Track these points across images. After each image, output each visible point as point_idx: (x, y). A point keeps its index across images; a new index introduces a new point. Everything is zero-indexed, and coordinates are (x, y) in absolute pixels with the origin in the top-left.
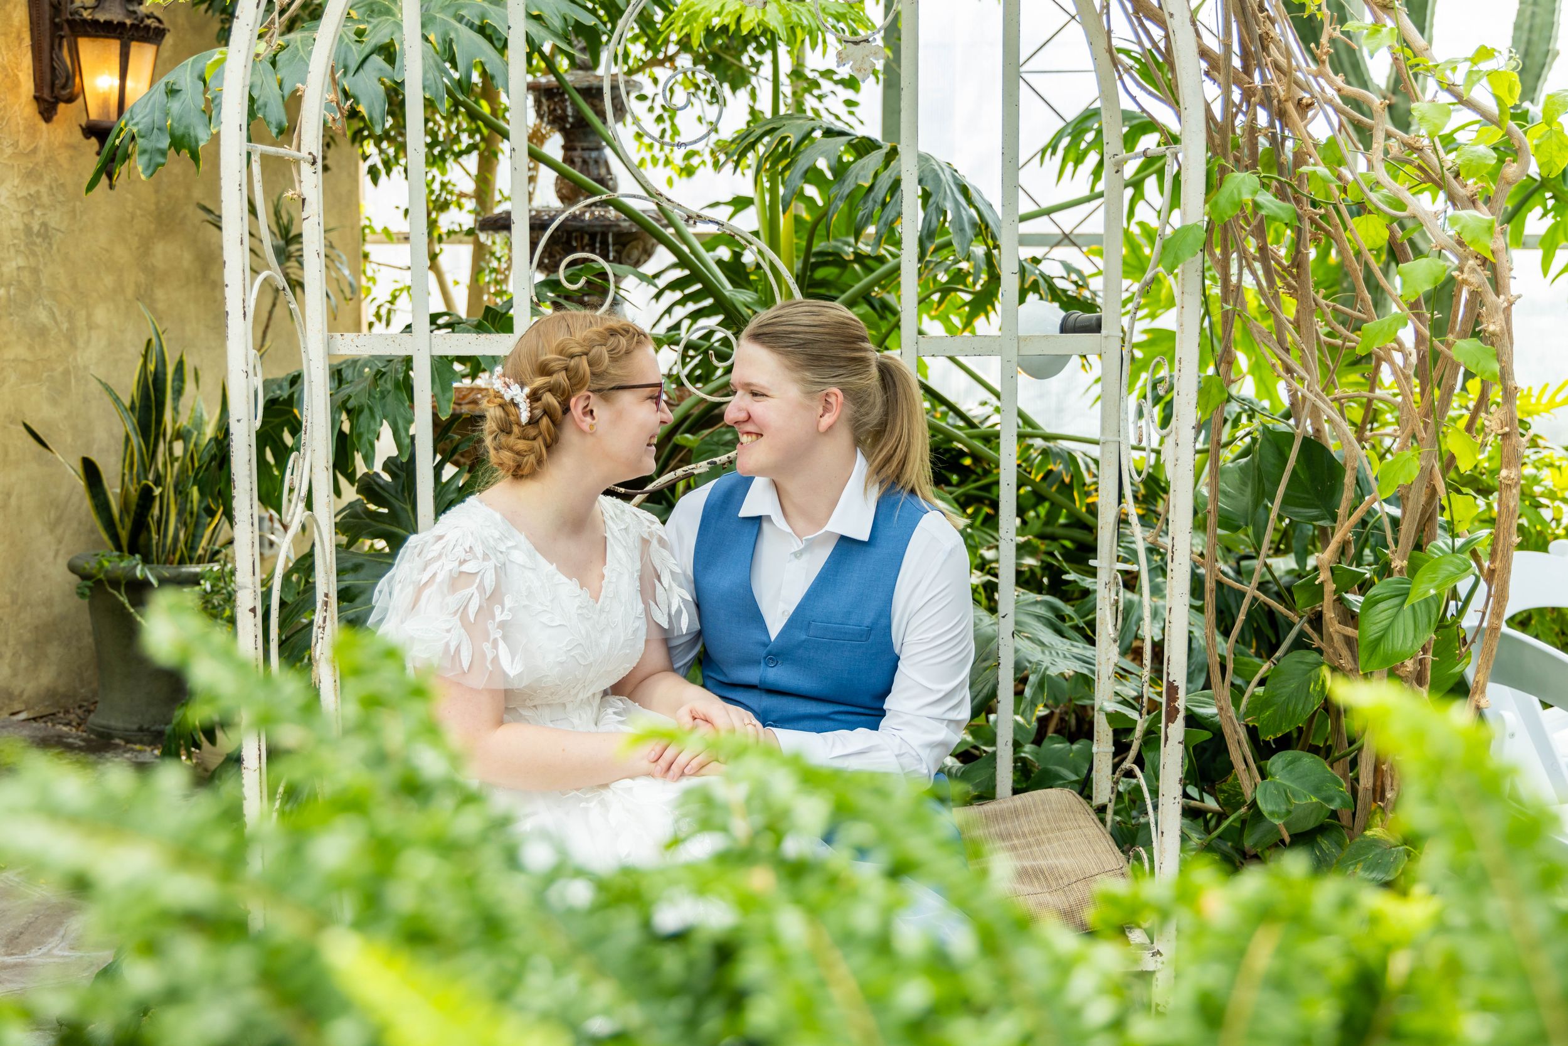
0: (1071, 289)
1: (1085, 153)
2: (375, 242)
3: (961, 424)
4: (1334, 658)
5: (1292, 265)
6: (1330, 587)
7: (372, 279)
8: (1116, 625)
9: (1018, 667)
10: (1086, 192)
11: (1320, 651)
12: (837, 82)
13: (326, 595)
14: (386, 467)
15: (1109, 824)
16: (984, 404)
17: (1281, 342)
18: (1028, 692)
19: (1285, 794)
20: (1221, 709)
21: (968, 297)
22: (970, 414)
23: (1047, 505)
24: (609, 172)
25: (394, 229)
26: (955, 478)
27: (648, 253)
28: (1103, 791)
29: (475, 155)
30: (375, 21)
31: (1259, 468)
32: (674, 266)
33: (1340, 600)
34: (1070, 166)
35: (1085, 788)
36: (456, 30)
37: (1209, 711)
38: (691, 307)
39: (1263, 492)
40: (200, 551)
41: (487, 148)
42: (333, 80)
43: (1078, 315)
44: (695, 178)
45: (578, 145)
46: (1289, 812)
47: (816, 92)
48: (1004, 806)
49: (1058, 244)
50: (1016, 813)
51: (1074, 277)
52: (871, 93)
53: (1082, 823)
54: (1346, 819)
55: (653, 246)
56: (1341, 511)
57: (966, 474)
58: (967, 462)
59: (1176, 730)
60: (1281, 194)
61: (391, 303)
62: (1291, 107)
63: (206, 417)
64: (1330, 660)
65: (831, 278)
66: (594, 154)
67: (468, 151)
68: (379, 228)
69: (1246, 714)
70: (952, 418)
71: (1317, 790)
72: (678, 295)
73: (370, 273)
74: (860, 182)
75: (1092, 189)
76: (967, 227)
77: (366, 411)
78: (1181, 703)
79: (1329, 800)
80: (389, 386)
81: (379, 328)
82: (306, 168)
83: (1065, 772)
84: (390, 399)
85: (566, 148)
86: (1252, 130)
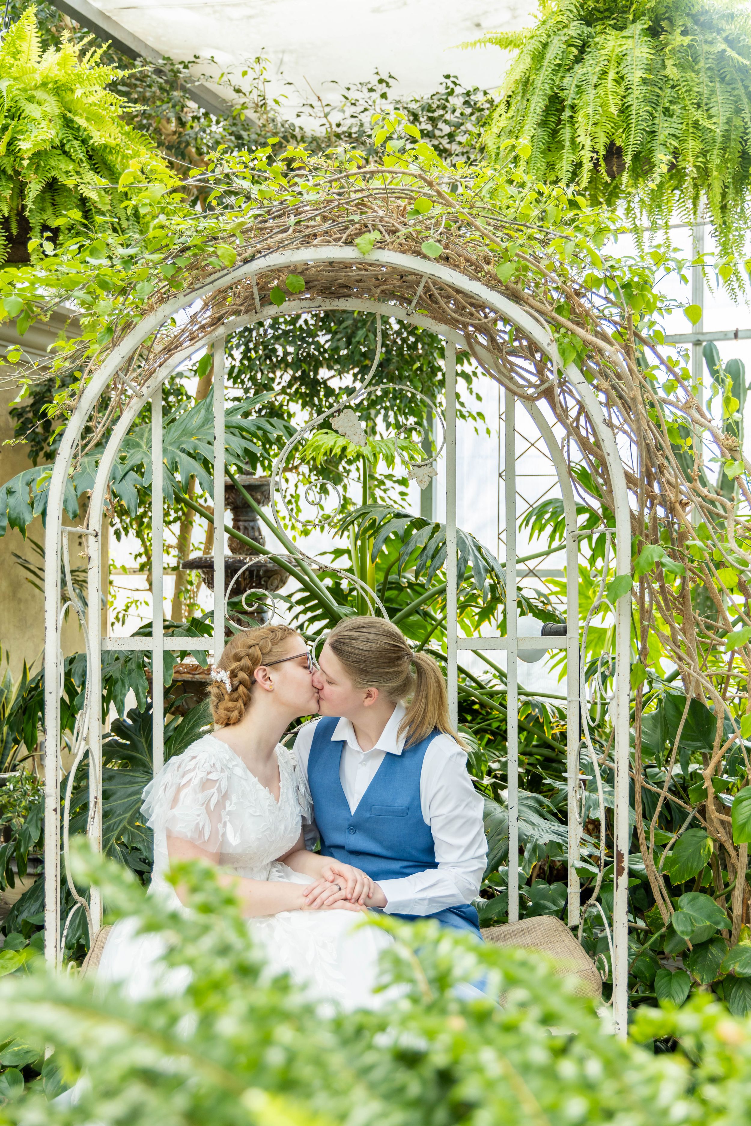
0: (541, 606)
1: (545, 525)
2: (116, 574)
3: (473, 684)
4: (715, 833)
5: (680, 596)
6: (711, 790)
7: (114, 596)
8: (580, 813)
9: (520, 839)
10: (546, 548)
11: (705, 829)
12: (395, 482)
13: (96, 798)
14: (129, 715)
15: (580, 938)
16: (486, 672)
17: (675, 642)
18: (526, 854)
19: (691, 920)
20: (647, 866)
21: (477, 610)
22: (479, 679)
23: (525, 733)
24: (260, 534)
25: (127, 566)
26: (469, 718)
27: (283, 582)
28: (574, 917)
29: (178, 523)
30: (132, 451)
31: (665, 718)
32: (301, 590)
33: (717, 798)
34: (536, 532)
35: (563, 915)
36: (180, 457)
37: (640, 867)
38: (310, 615)
39: (668, 733)
40: (6, 764)
41: (186, 519)
42: (108, 486)
43: (552, 624)
44: (310, 537)
45: (242, 518)
46: (693, 931)
47: (382, 487)
48: (515, 927)
49: (526, 576)
50: (522, 932)
51: (542, 599)
52: (414, 490)
53: (564, 939)
54: (725, 935)
55: (287, 578)
56: (716, 743)
57: (475, 713)
58: (476, 707)
59: (623, 882)
60: (672, 555)
61: (125, 611)
62: (678, 506)
63: (12, 681)
64: (711, 834)
65: (393, 596)
66: (251, 524)
67: (175, 521)
68: (118, 565)
69: (663, 869)
70: (469, 682)
71: (709, 917)
72: (301, 608)
73: (113, 593)
74: (418, 545)
75: (549, 546)
76: (482, 571)
77: (120, 682)
78: (625, 864)
79: (717, 923)
80: (134, 666)
81: (117, 625)
82: (91, 539)
83: (549, 904)
84: (134, 674)
85: (236, 520)
86: (655, 519)
